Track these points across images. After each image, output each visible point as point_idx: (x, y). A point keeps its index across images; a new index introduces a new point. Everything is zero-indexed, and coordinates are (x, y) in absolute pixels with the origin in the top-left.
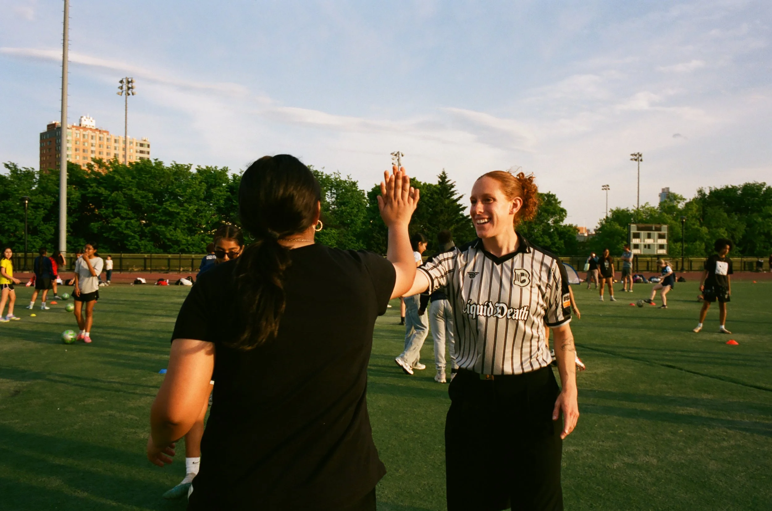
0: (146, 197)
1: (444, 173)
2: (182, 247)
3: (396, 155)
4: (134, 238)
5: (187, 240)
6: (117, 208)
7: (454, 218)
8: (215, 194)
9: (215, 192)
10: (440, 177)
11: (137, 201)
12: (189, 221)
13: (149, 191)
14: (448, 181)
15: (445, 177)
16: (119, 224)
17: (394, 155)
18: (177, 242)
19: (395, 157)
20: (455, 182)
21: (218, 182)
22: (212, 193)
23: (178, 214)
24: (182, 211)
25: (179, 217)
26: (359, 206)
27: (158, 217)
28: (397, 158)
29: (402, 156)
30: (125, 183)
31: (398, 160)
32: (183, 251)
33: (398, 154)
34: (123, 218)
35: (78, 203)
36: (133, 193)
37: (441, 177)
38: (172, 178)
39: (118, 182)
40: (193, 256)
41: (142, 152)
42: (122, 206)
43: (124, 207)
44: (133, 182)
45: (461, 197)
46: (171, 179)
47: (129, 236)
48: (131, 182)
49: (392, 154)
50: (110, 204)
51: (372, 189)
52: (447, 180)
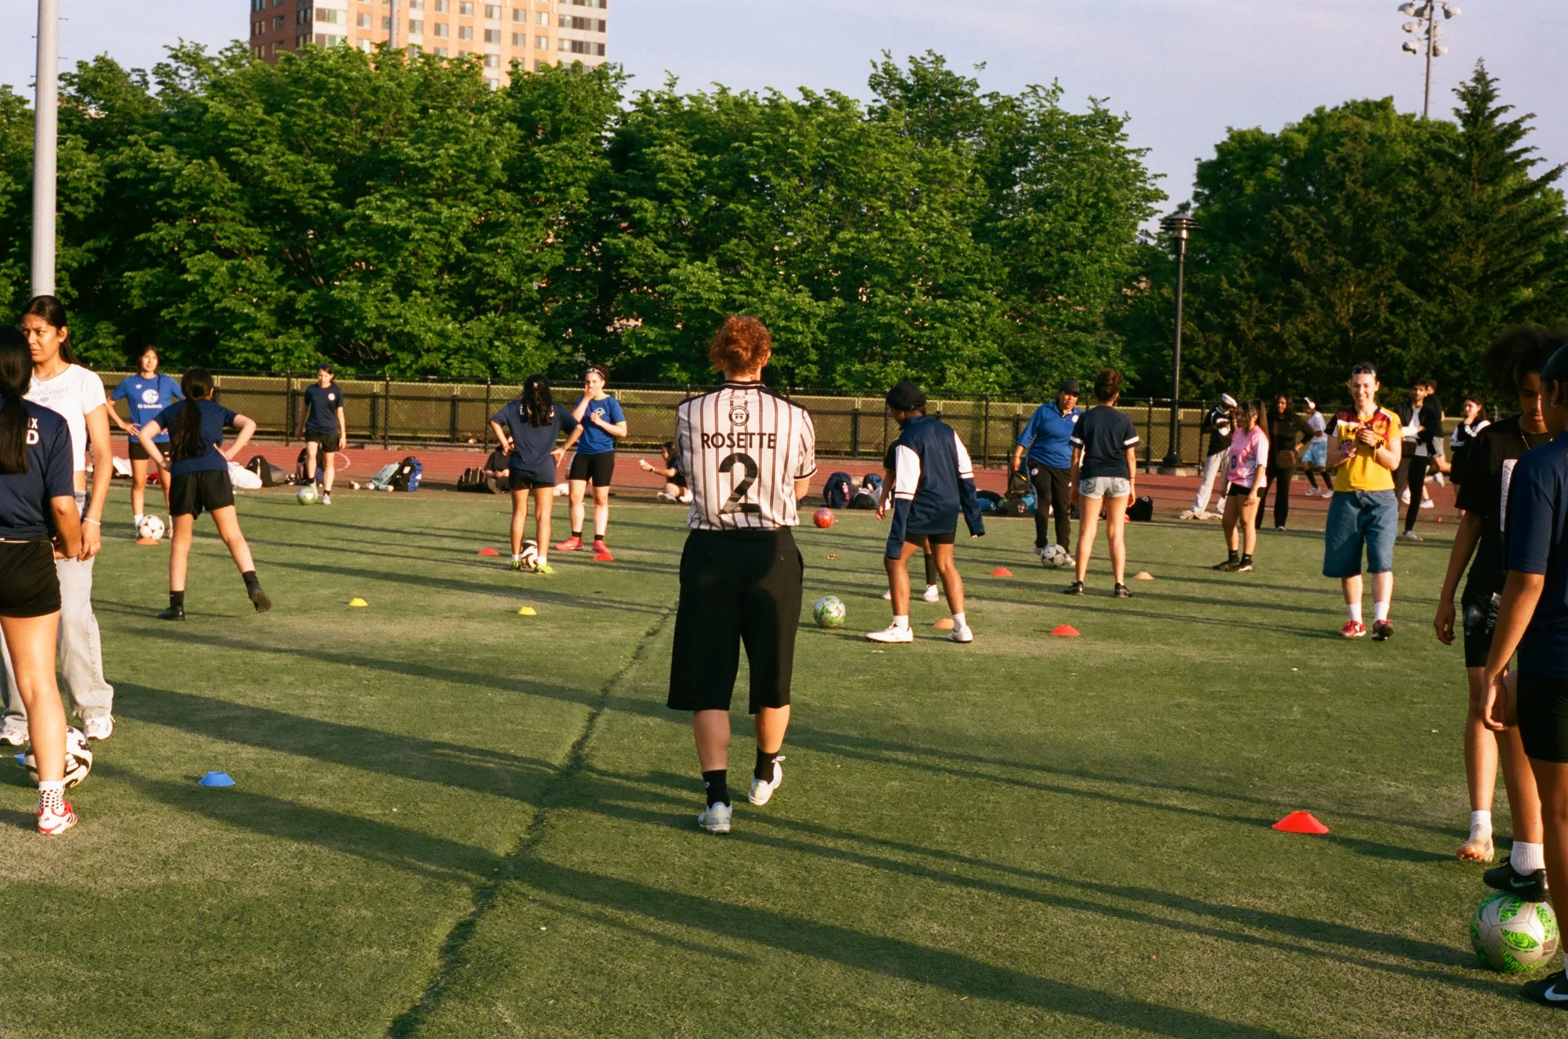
0: (308, 178)
1: (1480, 77)
2: (426, 360)
3: (1419, 13)
4: (251, 324)
5: (442, 334)
6: (204, 218)
7: (1518, 261)
8: (549, 164)
9: (547, 159)
10: (1463, 96)
11: (278, 191)
12: (455, 267)
13: (324, 156)
14: (1499, 110)
15: (1488, 96)
16: (207, 275)
17: (1412, 11)
18: (408, 342)
19: (1416, 19)
20: (1531, 116)
21: (567, 119)
22: (538, 159)
23: (406, 233)
24: (420, 226)
25: (411, 246)
26: (1100, 212)
27: (343, 249)
28: (1426, 24)
29: (1448, 15)
30: (241, 128)
31: (1428, 32)
32: (424, 374)
33: (1427, 12)
34: (225, 254)
35: (96, 197)
36: (266, 161)
37: (1467, 95)
38: (410, 108)
39: (219, 124)
40: (458, 389)
41: (579, 23)
42: (221, 211)
43: (229, 214)
44: (272, 124)
45: (1552, 175)
46: (408, 113)
47: (235, 316)
48: (262, 122)
49: (1402, 8)
50: (185, 203)
51: (1219, 148)
52: (1493, 105)
